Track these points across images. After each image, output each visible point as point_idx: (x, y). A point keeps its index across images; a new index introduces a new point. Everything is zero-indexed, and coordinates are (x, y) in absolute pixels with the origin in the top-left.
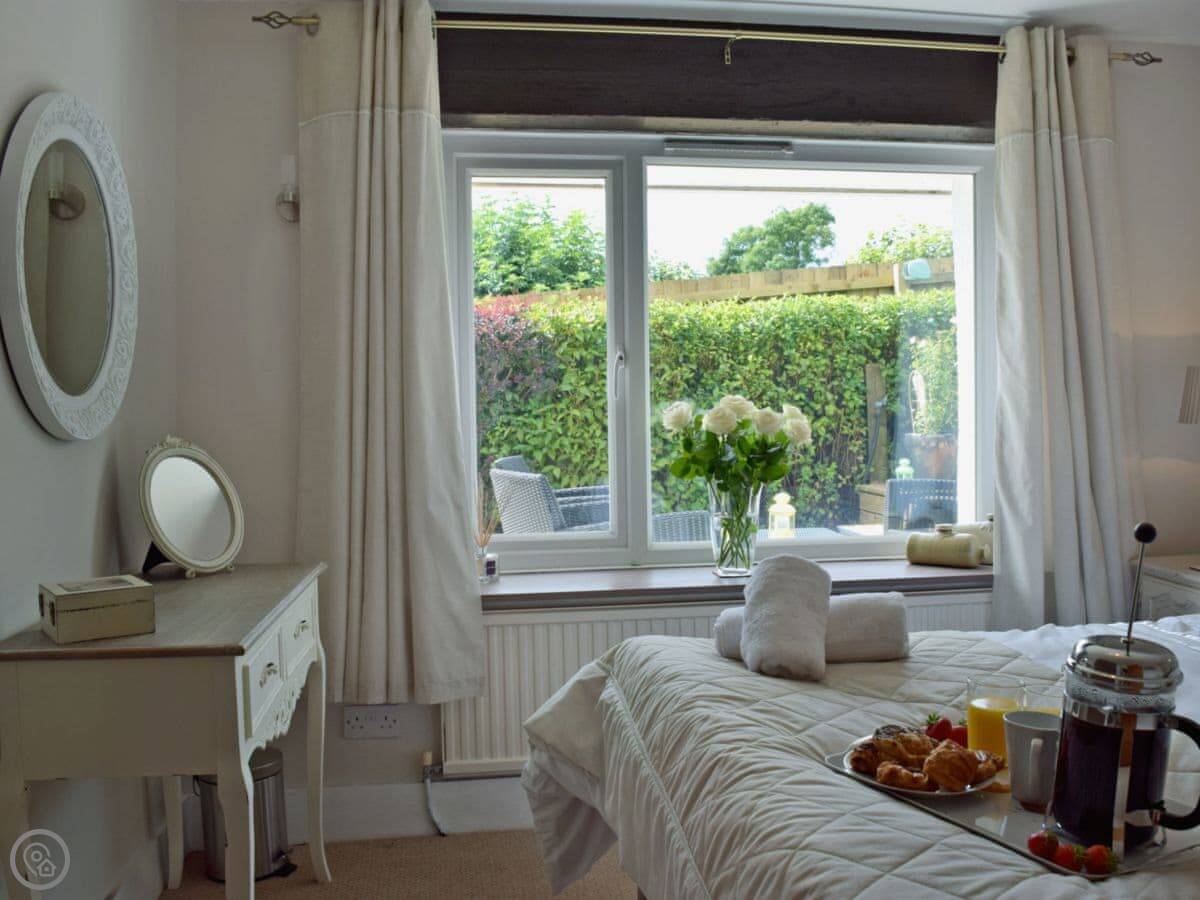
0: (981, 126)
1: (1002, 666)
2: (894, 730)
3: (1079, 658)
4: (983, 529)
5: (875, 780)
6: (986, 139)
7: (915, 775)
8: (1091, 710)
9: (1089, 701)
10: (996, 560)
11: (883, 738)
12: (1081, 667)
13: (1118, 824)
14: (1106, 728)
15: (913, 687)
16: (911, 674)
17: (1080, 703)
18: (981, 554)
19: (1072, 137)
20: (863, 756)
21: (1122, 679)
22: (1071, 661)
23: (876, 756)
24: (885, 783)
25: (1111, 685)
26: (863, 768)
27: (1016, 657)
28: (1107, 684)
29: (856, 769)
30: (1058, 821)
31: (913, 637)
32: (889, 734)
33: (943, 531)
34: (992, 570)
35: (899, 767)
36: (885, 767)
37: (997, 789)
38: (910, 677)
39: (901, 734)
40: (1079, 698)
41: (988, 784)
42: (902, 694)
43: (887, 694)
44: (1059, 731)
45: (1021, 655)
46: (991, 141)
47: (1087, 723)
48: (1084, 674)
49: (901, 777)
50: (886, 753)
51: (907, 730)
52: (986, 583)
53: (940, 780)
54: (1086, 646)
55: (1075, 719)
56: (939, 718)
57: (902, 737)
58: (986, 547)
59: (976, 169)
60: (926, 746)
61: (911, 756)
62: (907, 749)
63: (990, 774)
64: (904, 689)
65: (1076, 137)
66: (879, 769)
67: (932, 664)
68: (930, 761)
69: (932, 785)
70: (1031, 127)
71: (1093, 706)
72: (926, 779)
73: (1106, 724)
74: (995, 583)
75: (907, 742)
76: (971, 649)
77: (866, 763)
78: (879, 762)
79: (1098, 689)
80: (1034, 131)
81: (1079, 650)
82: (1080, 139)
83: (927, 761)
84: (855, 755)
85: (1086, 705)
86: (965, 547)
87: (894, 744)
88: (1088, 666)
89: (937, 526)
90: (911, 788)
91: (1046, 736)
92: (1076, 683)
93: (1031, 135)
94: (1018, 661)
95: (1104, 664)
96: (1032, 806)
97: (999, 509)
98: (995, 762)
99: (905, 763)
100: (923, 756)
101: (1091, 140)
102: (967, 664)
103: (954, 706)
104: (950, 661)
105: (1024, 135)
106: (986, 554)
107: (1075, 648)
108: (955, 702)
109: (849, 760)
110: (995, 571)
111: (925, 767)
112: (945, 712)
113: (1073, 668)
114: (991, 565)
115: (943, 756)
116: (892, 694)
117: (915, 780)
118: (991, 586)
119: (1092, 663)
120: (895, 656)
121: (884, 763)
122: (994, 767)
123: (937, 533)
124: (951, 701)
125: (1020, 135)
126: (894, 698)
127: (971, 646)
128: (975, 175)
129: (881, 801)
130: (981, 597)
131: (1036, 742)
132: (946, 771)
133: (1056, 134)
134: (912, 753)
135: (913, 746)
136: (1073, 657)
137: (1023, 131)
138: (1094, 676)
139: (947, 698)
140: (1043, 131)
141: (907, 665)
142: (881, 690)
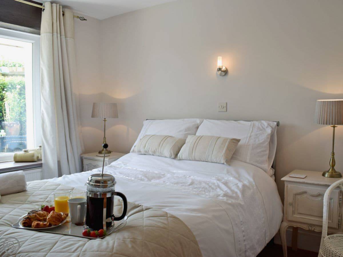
0: (36, 29)
1: (57, 188)
2: (34, 211)
3: (90, 181)
4: (38, 150)
5: (32, 228)
6: (37, 33)
7: (45, 223)
8: (95, 194)
9: (94, 192)
10: (43, 159)
11: (31, 215)
12: (91, 183)
13: (104, 223)
14: (99, 198)
15: (31, 199)
16: (29, 195)
17: (91, 193)
18: (38, 157)
19: (63, 37)
20: (26, 221)
21: (102, 184)
22: (88, 182)
23: (30, 220)
24: (36, 228)
25: (99, 186)
26: (27, 225)
27: (60, 185)
28: (98, 186)
29: (24, 226)
30: (87, 226)
31: (27, 183)
32: (33, 213)
33: (25, 151)
34: (42, 162)
35: (39, 222)
36: (34, 223)
37: (67, 222)
38: (30, 196)
39: (37, 212)
40: (91, 192)
41: (65, 221)
42: (29, 201)
43: (23, 202)
44: (86, 202)
45: (61, 184)
46: (39, 34)
47: (93, 198)
48: (92, 185)
49: (41, 225)
50: (33, 219)
51: (38, 211)
52: (40, 166)
53: (52, 223)
54: (91, 177)
55: (90, 197)
56: (44, 206)
57: (37, 213)
58: (39, 155)
59: (33, 42)
60: (45, 214)
61: (41, 218)
62: (40, 216)
63: (65, 218)
64: (29, 199)
65: (64, 37)
66: (33, 224)
67: (35, 191)
68: (49, 218)
69: (50, 225)
70: (52, 32)
71: (95, 193)
72: (48, 224)
73: (99, 197)
74: (43, 165)
75: (39, 214)
76: (46, 185)
77: (27, 224)
78: (32, 222)
79: (97, 188)
80: (53, 33)
81: (90, 179)
82: (65, 37)
83: (47, 218)
84: (23, 222)
85: (93, 193)
86: (33, 156)
87: (36, 216)
88: (93, 182)
89: (23, 150)
90: (44, 227)
91: (82, 204)
92: (90, 187)
93: (52, 34)
94: (60, 186)
95: (97, 181)
96: (79, 224)
97: (43, 144)
98: (66, 214)
99: (40, 220)
100: (45, 217)
101: (68, 39)
102: (46, 189)
103: (46, 202)
104: (40, 189)
105: (50, 34)
106: (39, 157)
107: (89, 179)
108: (46, 200)
109: (21, 223)
110: (43, 162)
111: (47, 220)
112: (45, 204)
113: (89, 184)
114: (42, 160)
115: (53, 216)
116: (25, 202)
117: (45, 225)
118: (42, 166)
119: (94, 182)
120: (22, 190)
121: (33, 222)
122: (66, 216)
123: (23, 152)
124: (45, 200)
125: (49, 34)
126: (26, 203)
127: (45, 184)
128: (33, 43)
129: (36, 234)
130: (39, 170)
131: (79, 206)
132: (54, 220)
133: (59, 35)
134: (41, 217)
135: (41, 215)
136: (89, 181)
137: (49, 33)
138: (95, 185)
139: (44, 200)
140: (55, 34)
141: (27, 192)
142: (22, 201)
